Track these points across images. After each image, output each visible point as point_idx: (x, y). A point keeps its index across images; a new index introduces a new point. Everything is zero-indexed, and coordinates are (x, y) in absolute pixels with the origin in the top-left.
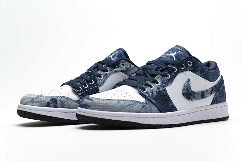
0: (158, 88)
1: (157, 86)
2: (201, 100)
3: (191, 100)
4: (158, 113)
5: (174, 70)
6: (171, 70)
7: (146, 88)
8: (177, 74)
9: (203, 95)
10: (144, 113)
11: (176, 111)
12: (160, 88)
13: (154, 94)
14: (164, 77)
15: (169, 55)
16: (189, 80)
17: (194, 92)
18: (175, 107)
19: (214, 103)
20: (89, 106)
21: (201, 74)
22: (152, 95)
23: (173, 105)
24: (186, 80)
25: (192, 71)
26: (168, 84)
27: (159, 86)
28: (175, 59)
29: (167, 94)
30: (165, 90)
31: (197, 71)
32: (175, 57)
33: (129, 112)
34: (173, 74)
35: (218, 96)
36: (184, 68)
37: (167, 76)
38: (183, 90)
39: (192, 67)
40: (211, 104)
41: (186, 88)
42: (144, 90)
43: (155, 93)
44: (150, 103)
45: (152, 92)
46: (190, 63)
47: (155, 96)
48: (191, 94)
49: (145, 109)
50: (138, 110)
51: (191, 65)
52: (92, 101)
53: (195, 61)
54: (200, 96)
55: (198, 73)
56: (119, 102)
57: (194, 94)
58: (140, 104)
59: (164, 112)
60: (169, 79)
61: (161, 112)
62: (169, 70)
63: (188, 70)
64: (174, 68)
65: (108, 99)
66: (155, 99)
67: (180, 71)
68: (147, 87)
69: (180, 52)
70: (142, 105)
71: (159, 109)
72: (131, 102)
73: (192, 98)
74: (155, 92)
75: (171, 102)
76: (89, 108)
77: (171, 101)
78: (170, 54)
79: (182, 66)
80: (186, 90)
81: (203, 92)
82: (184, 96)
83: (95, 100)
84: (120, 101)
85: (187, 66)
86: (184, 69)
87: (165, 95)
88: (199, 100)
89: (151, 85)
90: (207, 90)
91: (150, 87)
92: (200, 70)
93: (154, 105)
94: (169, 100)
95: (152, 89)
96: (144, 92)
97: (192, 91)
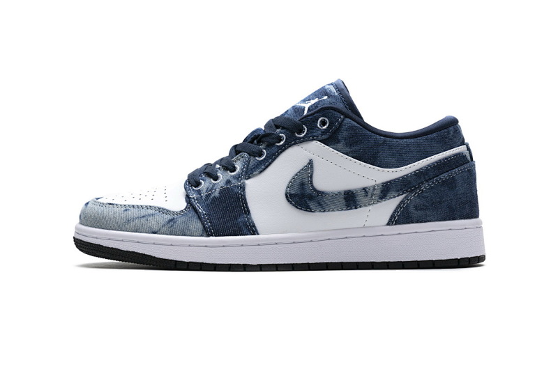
0: (228, 182)
1: (228, 178)
2: (343, 212)
3: (311, 211)
4: (202, 236)
5: (280, 139)
6: (271, 141)
7: (204, 181)
8: (283, 149)
9: (350, 200)
10: (167, 234)
11: (254, 234)
12: (234, 181)
13: (213, 195)
14: (254, 157)
15: (301, 105)
16: (311, 162)
17: (321, 194)
18: (254, 226)
19: (397, 223)
21: (348, 149)
22: (208, 196)
23: (248, 220)
24: (305, 162)
25: (325, 142)
26: (255, 173)
27: (233, 176)
29: (244, 195)
30: (243, 188)
31: (339, 142)
32: (309, 110)
33: (136, 232)
34: (274, 149)
35: (413, 204)
36: (303, 135)
37: (260, 155)
38: (287, 187)
39: (325, 132)
40: (388, 224)
41: (298, 182)
42: (198, 185)
43: (216, 194)
44: (192, 213)
45: (210, 190)
46: (323, 123)
48: (311, 198)
49: (172, 226)
50: (156, 228)
51: (325, 127)
53: (335, 118)
54: (343, 202)
55: (340, 146)
56: (127, 210)
57: (320, 197)
59: (216, 236)
60: (261, 161)
61: (208, 236)
62: (268, 139)
63: (315, 140)
64: (283, 135)
65: (111, 204)
66: (207, 207)
67: (292, 142)
68: (206, 178)
69: (326, 97)
70: (170, 217)
71: (205, 228)
72: (150, 211)
73: (312, 205)
74: (218, 190)
75: (246, 214)
77: (247, 212)
78: (304, 102)
79: (301, 131)
80: (296, 187)
81: (354, 194)
82: (289, 201)
85: (313, 129)
86: (304, 138)
87: (238, 198)
88: (337, 213)
89: (219, 175)
90: (364, 189)
91: (212, 180)
92: (345, 140)
93: (200, 218)
94: (244, 208)
95: (215, 184)
96: (193, 190)
97: (315, 190)
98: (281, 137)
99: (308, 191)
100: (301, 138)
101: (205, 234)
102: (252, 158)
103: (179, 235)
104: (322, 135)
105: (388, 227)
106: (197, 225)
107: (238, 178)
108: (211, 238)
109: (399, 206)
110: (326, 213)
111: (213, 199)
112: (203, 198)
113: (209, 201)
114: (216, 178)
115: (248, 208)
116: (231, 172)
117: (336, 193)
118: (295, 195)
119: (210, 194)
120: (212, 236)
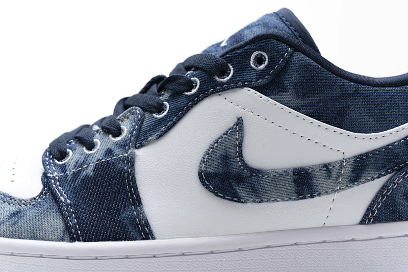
0: (109, 152)
3: (239, 201)
4: (62, 240)
5: (191, 86)
7: (73, 149)
9: (303, 183)
10: (7, 237)
11: (148, 239)
12: (117, 151)
13: (84, 173)
14: (150, 113)
16: (240, 122)
17: (256, 172)
18: (147, 224)
19: (378, 220)
21: (300, 102)
22: (76, 175)
23: (138, 215)
24: (230, 122)
25: (263, 89)
26: (150, 138)
27: (117, 144)
30: (131, 162)
31: (284, 90)
34: (181, 101)
36: (227, 78)
37: (160, 109)
38: (203, 162)
40: (362, 222)
41: (220, 152)
42: (63, 157)
43: (89, 171)
44: (49, 203)
45: (80, 165)
46: (260, 60)
48: (239, 179)
49: (16, 223)
51: (262, 67)
53: (278, 51)
54: (291, 187)
55: (287, 96)
57: (254, 179)
58: (9, 207)
59: (84, 241)
60: (161, 119)
61: (73, 240)
62: (174, 86)
63: (246, 86)
64: (195, 79)
66: (74, 193)
70: (13, 208)
71: (67, 228)
73: (241, 192)
74: (92, 165)
75: (134, 204)
77: (138, 201)
79: (224, 73)
80: (217, 162)
81: (309, 174)
82: (204, 184)
85: (242, 69)
86: (228, 83)
87: (123, 178)
88: (280, 205)
89: (96, 140)
90: (326, 166)
91: (84, 149)
92: (295, 86)
93: (61, 211)
94: (132, 195)
95: (89, 155)
96: (55, 164)
97: (246, 166)
98: (192, 82)
99: (236, 168)
100: (223, 83)
101: (67, 237)
102: (147, 115)
103: (25, 238)
104: (257, 79)
105: (363, 226)
106: (56, 223)
107: (124, 146)
108: (77, 244)
109: (380, 193)
110: (263, 204)
111: (83, 180)
112: (69, 178)
113: (78, 182)
114: (91, 146)
115: (137, 194)
116: (115, 136)
117: (281, 172)
118: (214, 175)
119: (79, 172)
120: (79, 240)
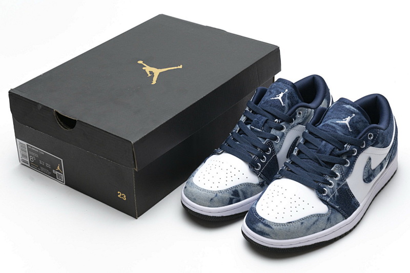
0: (338, 184)
1: (337, 182)
3: (371, 181)
4: (343, 220)
5: (354, 152)
6: (351, 154)
7: (325, 188)
8: (356, 157)
9: (381, 167)
10: (330, 227)
11: (359, 206)
12: (341, 183)
13: (336, 195)
14: (343, 165)
15: (341, 122)
16: (370, 158)
17: (374, 170)
18: (358, 202)
20: (268, 235)
21: (381, 145)
22: (334, 196)
23: (355, 201)
24: (367, 159)
25: (373, 146)
27: (339, 180)
28: (350, 129)
29: (349, 189)
30: (346, 185)
32: (350, 125)
33: (315, 233)
34: (353, 158)
36: (364, 146)
37: (347, 163)
38: (364, 176)
39: (372, 140)
41: (367, 171)
42: (324, 192)
43: (337, 194)
44: (334, 211)
45: (333, 192)
46: (370, 136)
47: (337, 196)
48: (371, 174)
49: (330, 222)
51: (372, 138)
52: (271, 228)
54: (379, 169)
56: (302, 223)
57: (374, 172)
58: (324, 218)
59: (349, 216)
60: (349, 167)
61: (346, 219)
63: (369, 146)
64: (354, 149)
65: (289, 223)
66: (337, 203)
67: (360, 151)
68: (325, 186)
69: (354, 115)
71: (343, 216)
72: (315, 219)
73: (372, 178)
74: (336, 191)
75: (353, 198)
76: (268, 236)
78: (342, 120)
79: (363, 144)
80: (367, 174)
81: (382, 163)
82: (365, 182)
83: (273, 227)
84: (303, 221)
85: (367, 141)
87: (347, 191)
89: (330, 181)
90: (385, 159)
91: (328, 186)
92: (381, 141)
93: (338, 211)
94: (351, 196)
95: (333, 188)
96: (324, 196)
97: (372, 170)
100: (364, 148)
103: (335, 225)
104: (372, 143)
106: (339, 216)
107: (342, 180)
111: (337, 197)
112: (333, 199)
113: (336, 199)
114: (331, 184)
116: (336, 178)
118: (367, 178)
119: (334, 195)
120: (348, 218)
